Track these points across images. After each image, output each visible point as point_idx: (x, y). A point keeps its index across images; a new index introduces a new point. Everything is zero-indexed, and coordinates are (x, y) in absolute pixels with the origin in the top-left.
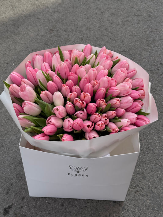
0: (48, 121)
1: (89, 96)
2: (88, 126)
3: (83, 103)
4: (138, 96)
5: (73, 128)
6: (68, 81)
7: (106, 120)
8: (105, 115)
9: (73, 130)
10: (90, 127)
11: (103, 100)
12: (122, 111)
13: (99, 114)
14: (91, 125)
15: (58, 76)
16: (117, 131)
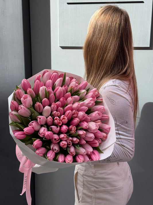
0: (31, 123)
1: (66, 120)
2: (55, 139)
3: (60, 123)
4: (100, 136)
5: (44, 136)
6: (58, 102)
7: (70, 142)
8: (71, 138)
9: (43, 138)
10: (56, 140)
11: (75, 128)
12: (84, 142)
13: (67, 137)
14: (57, 140)
15: (54, 95)
16: (74, 155)
